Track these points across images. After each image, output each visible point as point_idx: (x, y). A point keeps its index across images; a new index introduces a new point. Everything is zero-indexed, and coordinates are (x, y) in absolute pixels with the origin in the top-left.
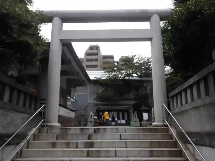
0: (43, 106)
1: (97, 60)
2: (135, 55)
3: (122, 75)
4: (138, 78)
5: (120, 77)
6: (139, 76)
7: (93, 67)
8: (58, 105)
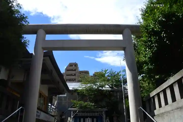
0: (21, 108)
1: (75, 75)
2: (107, 70)
3: (96, 86)
4: (110, 89)
5: (95, 88)
6: (111, 88)
7: (72, 80)
8: (37, 108)
